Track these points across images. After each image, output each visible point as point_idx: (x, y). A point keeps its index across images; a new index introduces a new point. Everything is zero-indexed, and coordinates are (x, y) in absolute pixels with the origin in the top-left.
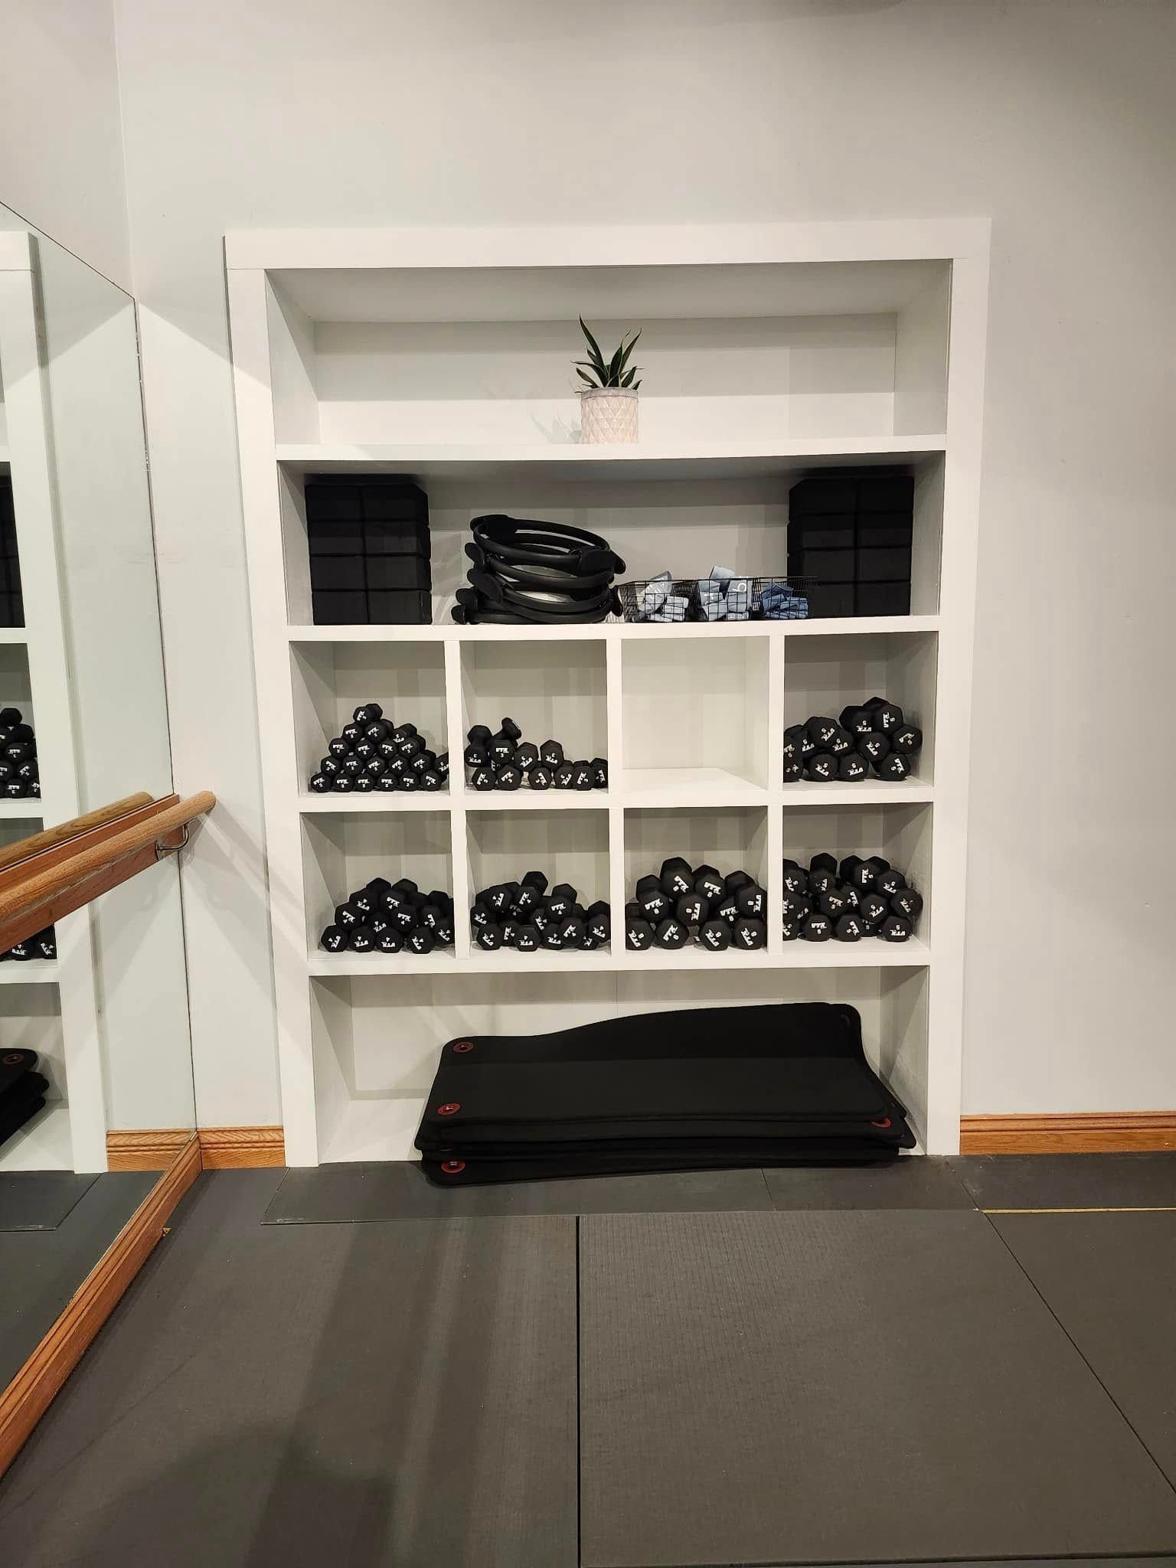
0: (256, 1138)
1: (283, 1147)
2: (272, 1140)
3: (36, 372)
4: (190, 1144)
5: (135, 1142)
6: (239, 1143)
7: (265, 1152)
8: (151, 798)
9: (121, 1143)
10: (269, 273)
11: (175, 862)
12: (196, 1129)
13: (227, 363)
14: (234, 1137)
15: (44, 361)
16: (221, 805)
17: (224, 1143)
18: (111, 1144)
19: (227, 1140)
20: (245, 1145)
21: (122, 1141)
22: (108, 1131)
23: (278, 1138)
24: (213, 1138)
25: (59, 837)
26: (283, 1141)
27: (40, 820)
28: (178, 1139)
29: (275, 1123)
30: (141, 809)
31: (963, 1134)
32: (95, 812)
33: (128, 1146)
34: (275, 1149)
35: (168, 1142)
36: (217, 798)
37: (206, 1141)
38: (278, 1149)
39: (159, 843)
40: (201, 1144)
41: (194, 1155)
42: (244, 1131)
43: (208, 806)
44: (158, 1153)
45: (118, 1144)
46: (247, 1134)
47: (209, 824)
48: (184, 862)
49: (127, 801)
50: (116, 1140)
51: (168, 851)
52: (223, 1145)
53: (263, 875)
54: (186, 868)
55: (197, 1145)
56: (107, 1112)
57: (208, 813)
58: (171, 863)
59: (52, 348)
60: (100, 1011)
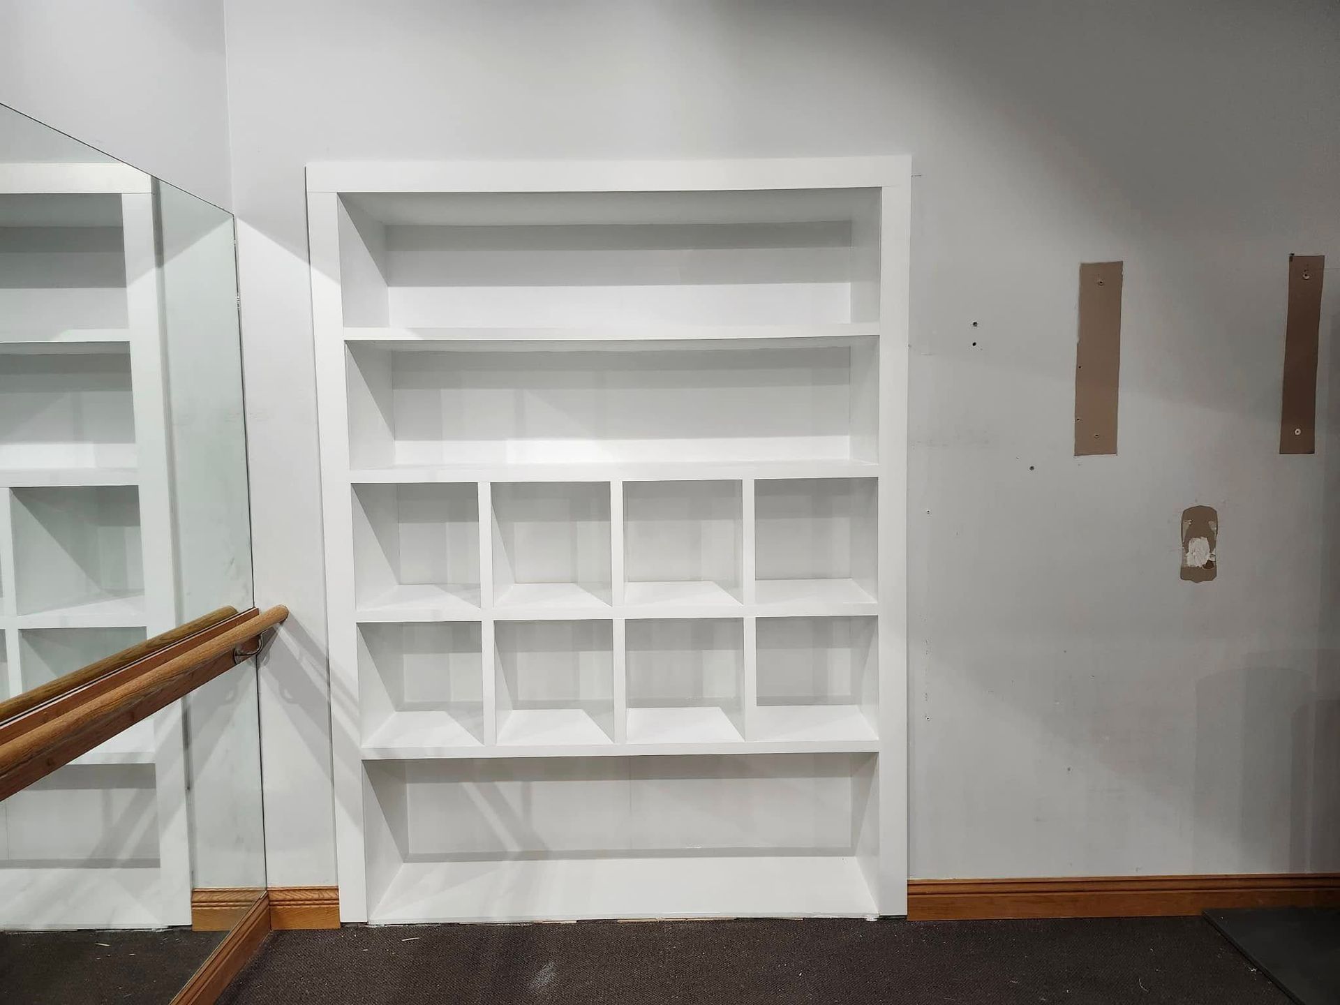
0: (316, 896)
1: (338, 904)
2: (327, 899)
3: (153, 272)
4: (260, 901)
5: (215, 898)
6: (302, 901)
7: (324, 908)
8: (236, 611)
9: (204, 899)
10: (341, 196)
11: (254, 665)
12: (267, 888)
13: (308, 264)
14: (298, 896)
15: (160, 262)
16: (292, 616)
17: (290, 901)
18: (196, 899)
19: (291, 898)
20: (307, 902)
21: (203, 897)
22: (193, 889)
23: (334, 896)
24: (281, 896)
25: (149, 649)
26: (338, 900)
27: (144, 628)
28: (250, 897)
29: (332, 884)
30: (226, 620)
31: (910, 896)
32: (189, 624)
33: (210, 902)
34: (332, 906)
35: (243, 898)
36: (290, 611)
37: (274, 899)
38: (334, 906)
39: (237, 650)
40: (270, 901)
41: (263, 912)
42: (307, 890)
43: (282, 617)
44: (233, 908)
45: (202, 901)
46: (309, 894)
47: (282, 632)
48: (262, 664)
49: (213, 614)
50: (200, 897)
51: (245, 656)
52: (288, 903)
53: (325, 675)
54: (263, 669)
55: (266, 902)
56: (193, 873)
57: (282, 623)
58: (250, 664)
59: (166, 254)
60: (189, 788)
